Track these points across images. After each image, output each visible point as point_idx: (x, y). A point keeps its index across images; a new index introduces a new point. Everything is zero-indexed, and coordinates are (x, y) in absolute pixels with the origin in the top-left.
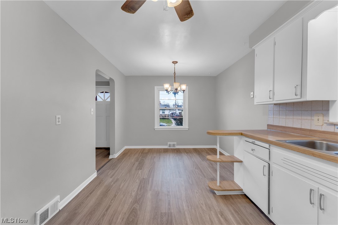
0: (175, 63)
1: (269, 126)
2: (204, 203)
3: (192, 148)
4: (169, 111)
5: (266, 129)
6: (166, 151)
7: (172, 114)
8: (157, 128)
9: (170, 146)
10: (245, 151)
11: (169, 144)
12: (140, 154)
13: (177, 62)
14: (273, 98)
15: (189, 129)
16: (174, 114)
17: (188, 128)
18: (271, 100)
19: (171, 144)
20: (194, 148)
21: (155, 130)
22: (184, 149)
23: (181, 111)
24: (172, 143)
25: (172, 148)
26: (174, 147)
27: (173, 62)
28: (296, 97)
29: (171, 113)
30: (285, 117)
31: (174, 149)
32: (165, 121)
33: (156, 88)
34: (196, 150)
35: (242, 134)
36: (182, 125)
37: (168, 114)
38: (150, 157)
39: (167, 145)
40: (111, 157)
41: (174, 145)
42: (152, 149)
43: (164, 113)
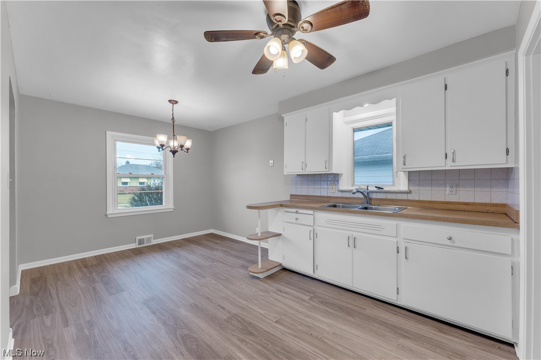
0: (173, 102)
1: (291, 195)
2: (257, 290)
5: (289, 199)
6: (138, 252)
8: (111, 212)
9: (141, 242)
10: (285, 222)
11: (139, 240)
13: (176, 102)
14: (305, 170)
15: (174, 209)
17: (173, 207)
18: (303, 171)
19: (144, 239)
21: (109, 216)
24: (145, 237)
25: (145, 245)
26: (148, 243)
27: (170, 101)
28: (326, 170)
30: (307, 187)
31: (149, 246)
33: (109, 134)
35: (281, 206)
36: (161, 203)
39: (136, 243)
41: (149, 240)
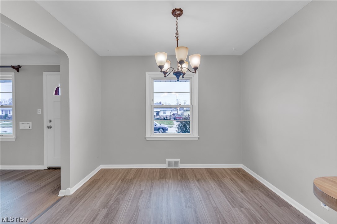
3: (205, 169)
4: (170, 111)
6: (163, 174)
7: (174, 114)
8: (149, 136)
9: (170, 164)
11: (168, 162)
12: (120, 182)
15: (199, 138)
16: (176, 115)
19: (172, 162)
20: (207, 169)
21: (147, 139)
22: (193, 170)
23: (183, 112)
24: (173, 160)
25: (173, 167)
26: (176, 166)
29: (172, 113)
31: (176, 169)
32: (166, 122)
34: (210, 172)
37: (170, 114)
38: (134, 191)
39: (166, 164)
40: (62, 193)
41: (176, 163)
42: (143, 169)
43: (165, 113)
